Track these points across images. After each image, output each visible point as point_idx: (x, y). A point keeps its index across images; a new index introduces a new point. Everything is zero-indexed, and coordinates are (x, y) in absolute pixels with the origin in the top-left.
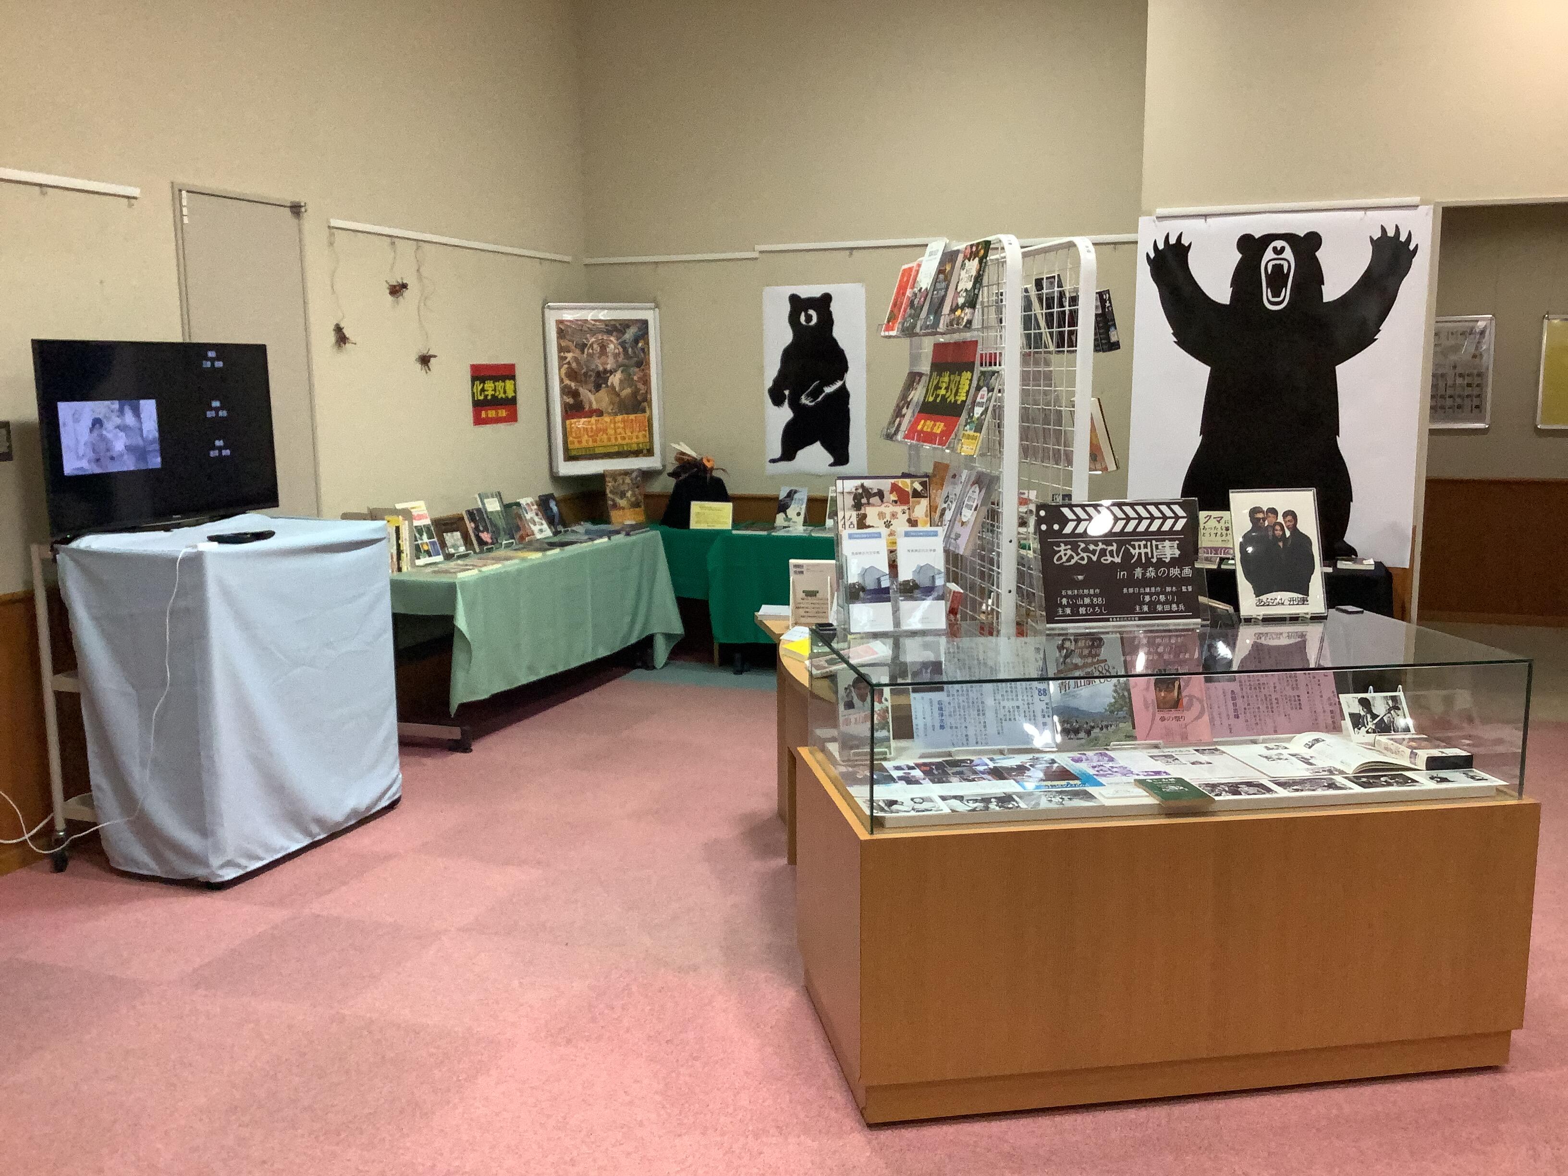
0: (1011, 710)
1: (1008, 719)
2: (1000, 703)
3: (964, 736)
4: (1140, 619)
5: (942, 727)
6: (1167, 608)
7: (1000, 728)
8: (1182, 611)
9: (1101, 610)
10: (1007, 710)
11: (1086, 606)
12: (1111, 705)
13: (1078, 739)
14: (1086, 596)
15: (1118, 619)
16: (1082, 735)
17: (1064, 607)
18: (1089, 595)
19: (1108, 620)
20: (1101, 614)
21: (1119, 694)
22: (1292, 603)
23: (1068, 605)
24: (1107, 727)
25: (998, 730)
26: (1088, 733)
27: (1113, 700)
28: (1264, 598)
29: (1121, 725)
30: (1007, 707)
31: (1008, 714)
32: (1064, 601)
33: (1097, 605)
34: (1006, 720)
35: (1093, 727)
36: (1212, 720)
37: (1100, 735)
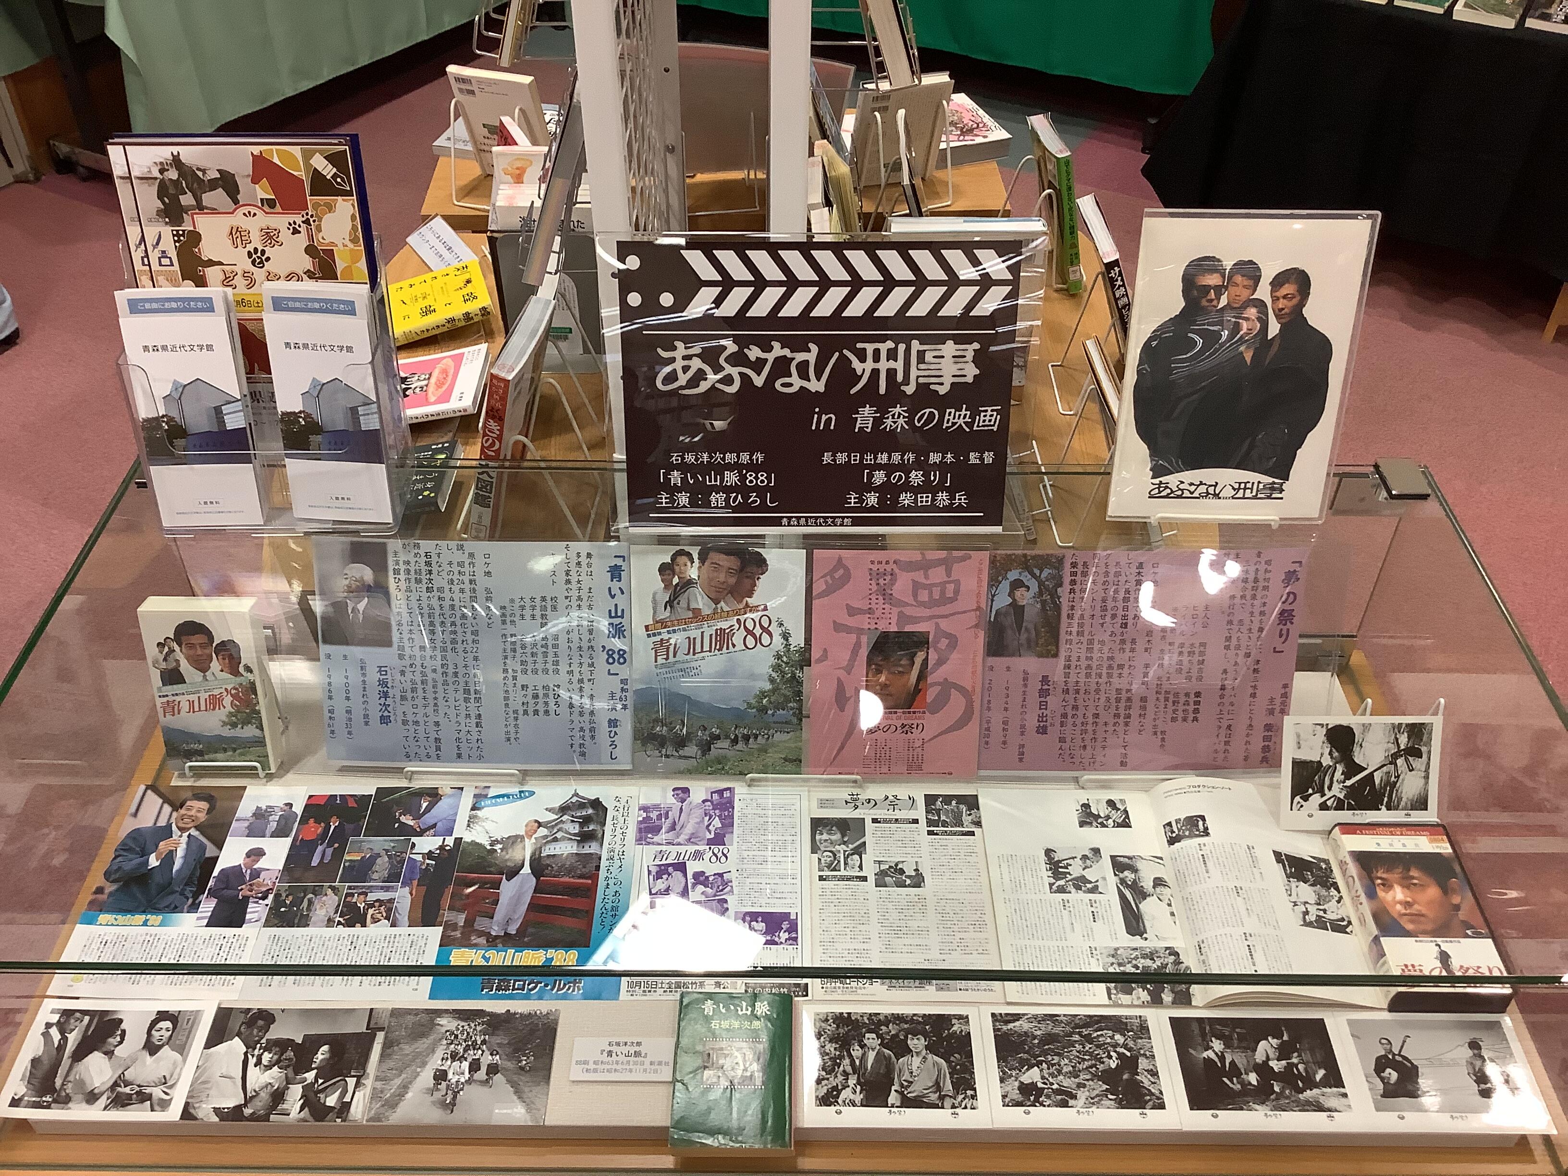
0: (541, 693)
1: (531, 712)
2: (515, 678)
3: (432, 740)
4: (856, 522)
5: (385, 720)
6: (925, 499)
7: (512, 729)
8: (960, 508)
9: (763, 501)
10: (530, 692)
11: (728, 490)
12: (763, 694)
13: (680, 757)
14: (730, 467)
15: (803, 521)
16: (692, 750)
17: (673, 490)
18: (736, 466)
19: (777, 522)
20: (763, 508)
21: (783, 674)
22: (1240, 494)
23: (685, 487)
24: (746, 738)
25: (507, 733)
26: (706, 747)
27: (768, 686)
28: (1172, 480)
29: (778, 737)
30: (531, 688)
31: (532, 702)
32: (676, 477)
33: (756, 488)
34: (526, 712)
35: (718, 737)
36: (985, 733)
37: (730, 754)
